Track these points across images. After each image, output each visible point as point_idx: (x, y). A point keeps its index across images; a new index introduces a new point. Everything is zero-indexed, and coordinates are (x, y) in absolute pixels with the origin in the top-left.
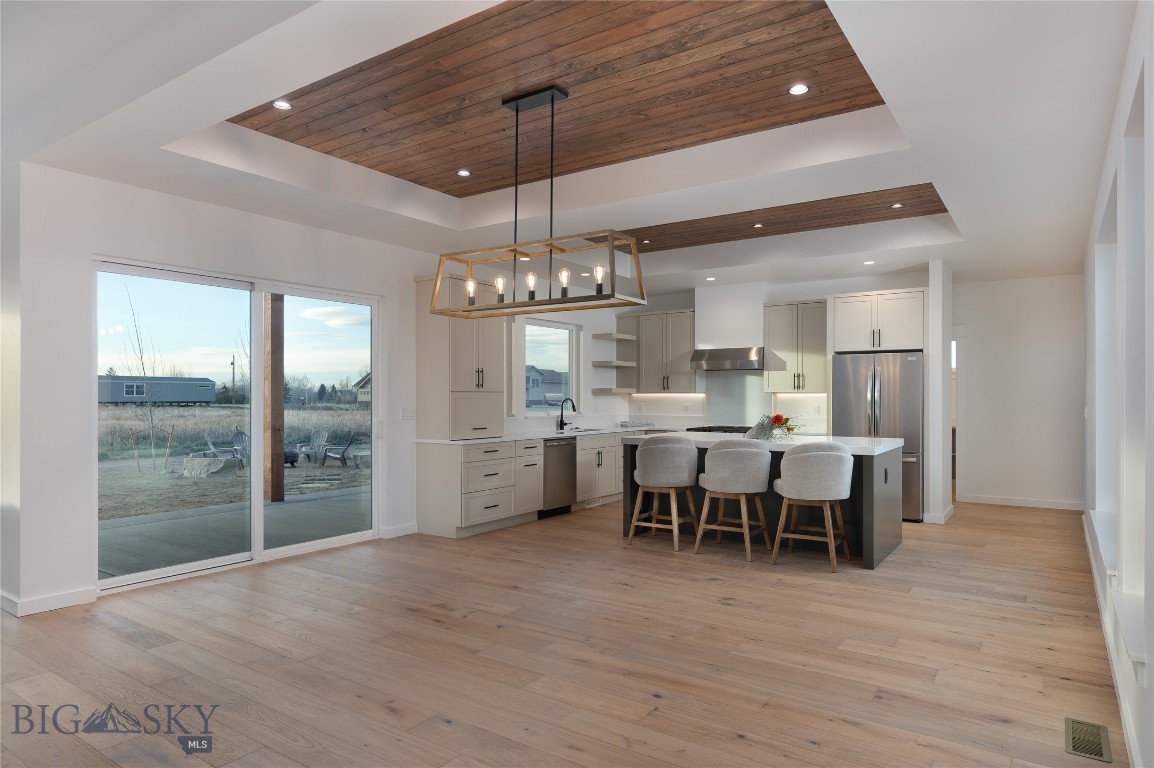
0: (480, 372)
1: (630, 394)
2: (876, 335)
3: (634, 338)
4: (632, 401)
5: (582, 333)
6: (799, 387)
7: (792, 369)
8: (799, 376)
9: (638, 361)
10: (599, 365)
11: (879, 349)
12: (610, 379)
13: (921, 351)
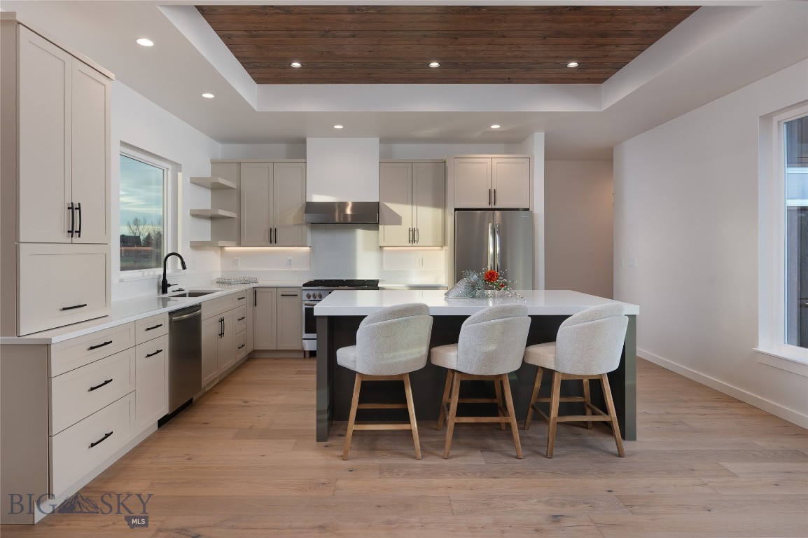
0: (74, 209)
1: (222, 247)
2: (492, 194)
3: (233, 185)
4: (224, 255)
5: (180, 174)
6: (414, 241)
7: (406, 224)
8: (413, 231)
9: (239, 211)
10: (197, 215)
11: (494, 207)
12: (204, 230)
13: (528, 209)
